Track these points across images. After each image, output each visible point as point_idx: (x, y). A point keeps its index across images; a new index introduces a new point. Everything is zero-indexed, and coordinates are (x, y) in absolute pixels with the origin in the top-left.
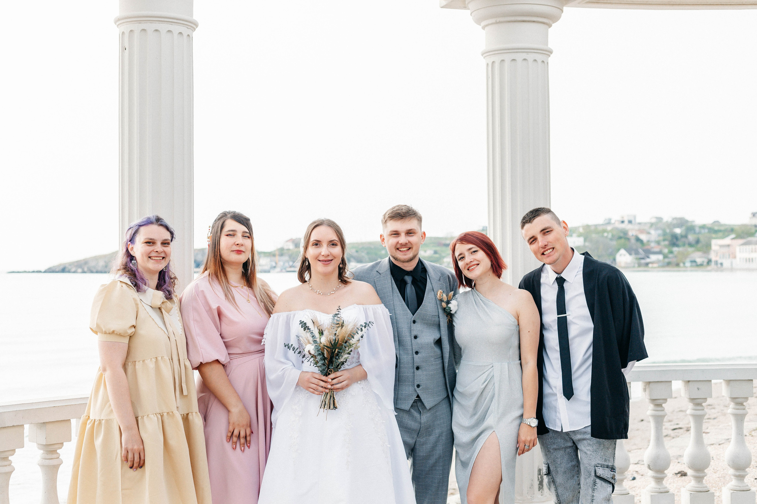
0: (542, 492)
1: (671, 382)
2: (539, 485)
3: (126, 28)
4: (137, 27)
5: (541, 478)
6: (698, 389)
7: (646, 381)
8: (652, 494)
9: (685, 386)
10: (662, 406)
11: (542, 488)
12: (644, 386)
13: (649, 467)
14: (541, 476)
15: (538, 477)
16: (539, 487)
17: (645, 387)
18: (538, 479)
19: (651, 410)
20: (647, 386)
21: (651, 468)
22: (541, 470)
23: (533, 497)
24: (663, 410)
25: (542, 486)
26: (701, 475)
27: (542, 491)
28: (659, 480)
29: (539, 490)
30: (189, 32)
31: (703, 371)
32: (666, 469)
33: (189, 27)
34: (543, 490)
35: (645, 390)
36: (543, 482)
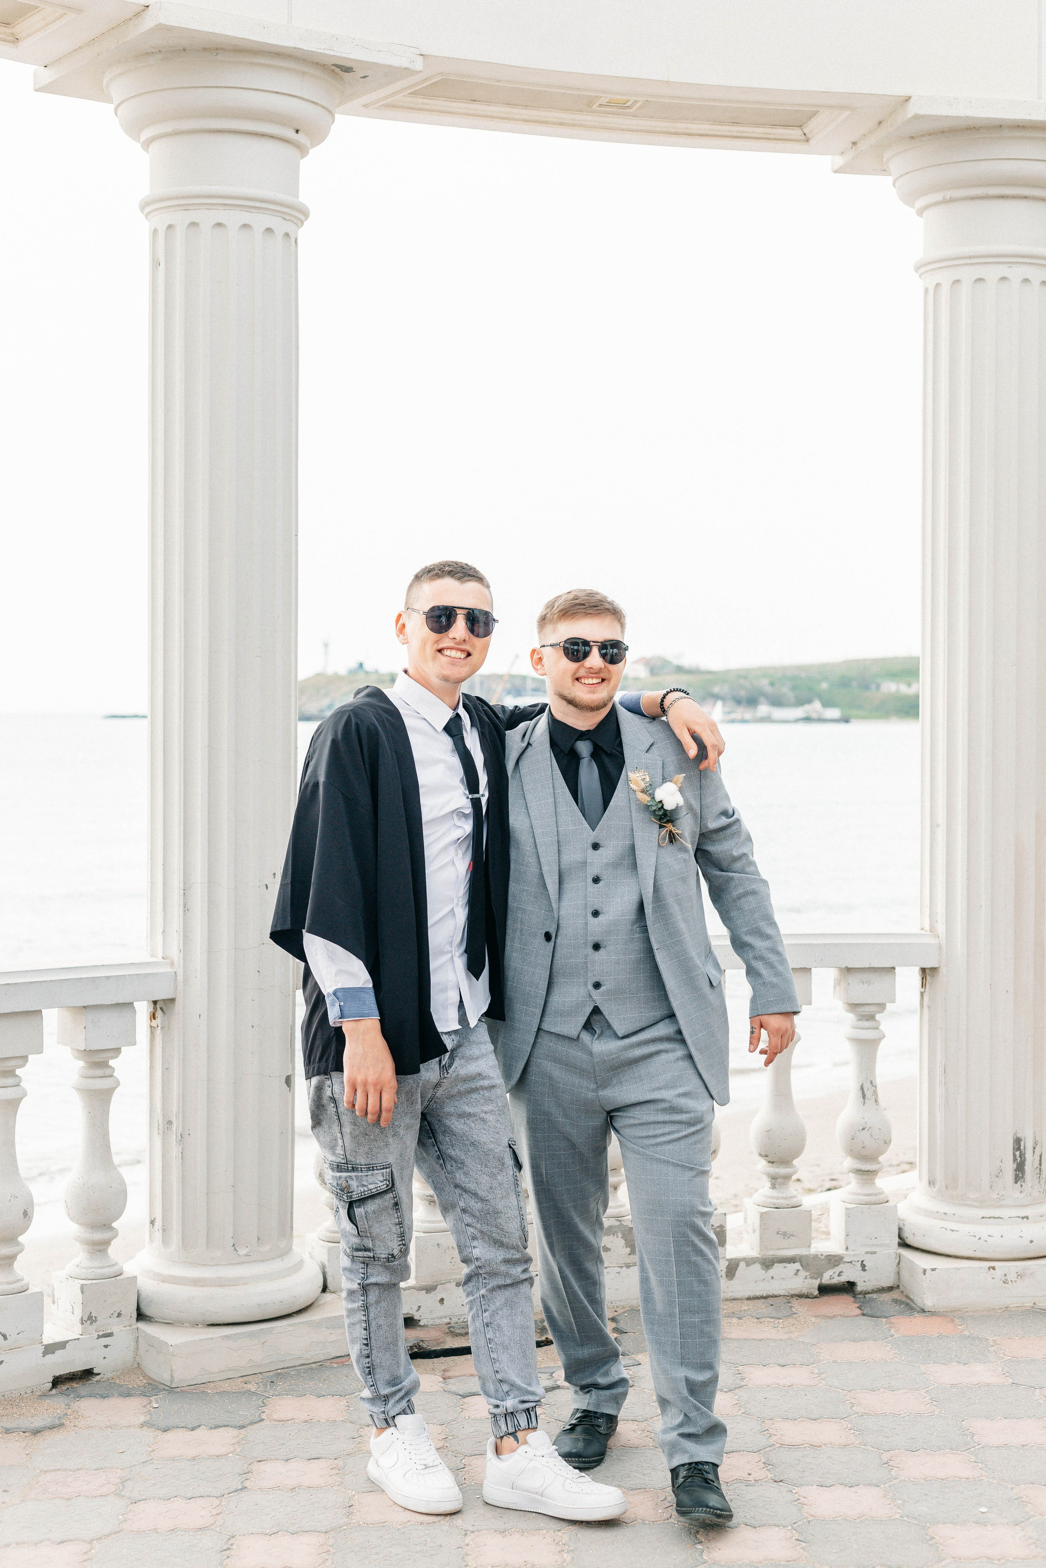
0: (1021, 1186)
2: (1016, 1170)
3: (162, 220)
4: (182, 219)
5: (1020, 1156)
11: (1023, 1177)
14: (1020, 1152)
15: (1014, 1155)
16: (1017, 1176)
18: (1015, 1159)
22: (1022, 1141)
23: (1003, 1195)
25: (1022, 1174)
27: (1022, 1183)
29: (1016, 1182)
30: (288, 227)
33: (287, 217)
34: (1024, 1182)
36: (1024, 1165)
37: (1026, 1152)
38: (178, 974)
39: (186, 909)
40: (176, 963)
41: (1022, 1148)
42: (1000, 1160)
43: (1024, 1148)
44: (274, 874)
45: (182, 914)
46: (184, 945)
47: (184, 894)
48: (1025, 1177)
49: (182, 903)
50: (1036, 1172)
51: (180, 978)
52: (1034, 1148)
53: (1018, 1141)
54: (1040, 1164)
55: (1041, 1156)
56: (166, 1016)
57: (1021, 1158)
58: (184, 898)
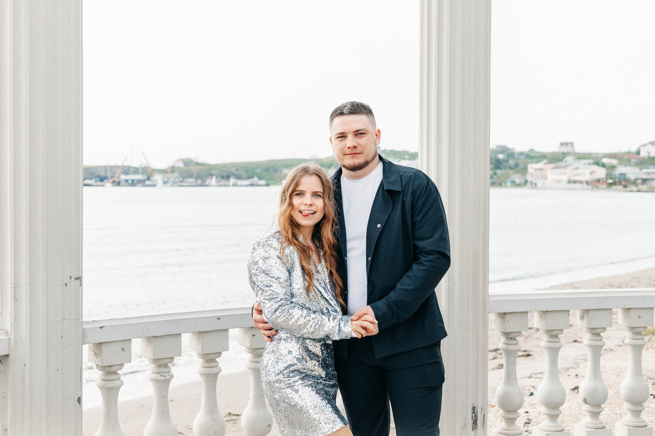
1: (611, 309)
2: (473, 424)
5: (475, 416)
6: (639, 317)
7: (583, 309)
8: (589, 430)
9: (624, 314)
10: (600, 335)
11: (476, 427)
12: (581, 313)
13: (585, 401)
14: (475, 414)
15: (472, 416)
16: (473, 427)
17: (582, 315)
18: (472, 418)
19: (588, 340)
20: (585, 314)
21: (587, 402)
22: (476, 408)
24: (601, 340)
25: (475, 425)
26: (640, 408)
27: (476, 431)
28: (595, 415)
29: (473, 430)
31: (645, 297)
32: (603, 403)
34: (477, 430)
35: (582, 318)
36: (477, 421)
37: (477, 414)
38: (10, 338)
39: (16, 300)
40: (9, 331)
41: (476, 412)
42: (465, 419)
43: (477, 412)
44: (71, 277)
45: (13, 302)
46: (14, 322)
47: (14, 291)
48: (477, 427)
49: (13, 296)
50: (482, 424)
51: (12, 341)
52: (481, 411)
53: (474, 408)
54: (484, 420)
55: (484, 415)
56: (3, 365)
57: (475, 418)
58: (14, 293)
